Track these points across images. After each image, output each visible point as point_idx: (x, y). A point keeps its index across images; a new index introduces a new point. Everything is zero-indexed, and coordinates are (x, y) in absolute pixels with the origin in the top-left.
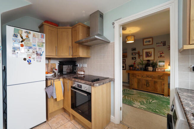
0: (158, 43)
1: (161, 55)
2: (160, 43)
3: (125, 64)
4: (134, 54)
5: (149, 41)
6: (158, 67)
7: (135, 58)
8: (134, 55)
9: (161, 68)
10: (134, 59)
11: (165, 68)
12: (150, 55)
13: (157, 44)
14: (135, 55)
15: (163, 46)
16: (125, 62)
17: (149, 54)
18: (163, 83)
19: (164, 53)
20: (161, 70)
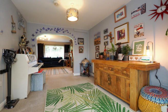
0: (134, 12)
1: (138, 31)
2: (136, 11)
5: (122, 14)
6: (133, 54)
9: (137, 56)
11: (142, 55)
12: (123, 35)
13: (132, 14)
14: (107, 38)
15: (142, 14)
16: (99, 50)
17: (122, 33)
18: (128, 81)
19: (142, 26)
20: (136, 58)
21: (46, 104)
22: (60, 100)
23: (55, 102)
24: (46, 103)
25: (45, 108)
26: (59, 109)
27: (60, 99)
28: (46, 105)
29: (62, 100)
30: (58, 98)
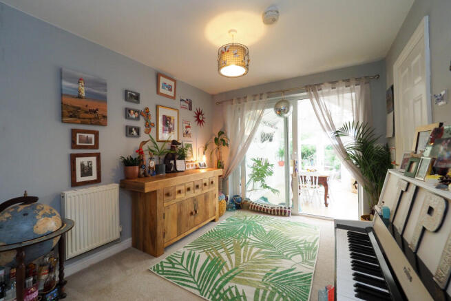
1: (188, 130)
2: (185, 101)
3: (98, 156)
4: (134, 116)
5: (171, 90)
7: (138, 130)
8: (132, 119)
10: (135, 133)
12: (171, 126)
13: (181, 100)
14: (138, 118)
15: (189, 109)
16: (96, 146)
17: (170, 122)
19: (190, 125)
20: (192, 166)
21: (312, 278)
22: (278, 271)
23: (291, 273)
24: (310, 280)
25: (313, 272)
26: (290, 259)
27: (277, 274)
28: (310, 277)
29: (275, 270)
30: (280, 278)
